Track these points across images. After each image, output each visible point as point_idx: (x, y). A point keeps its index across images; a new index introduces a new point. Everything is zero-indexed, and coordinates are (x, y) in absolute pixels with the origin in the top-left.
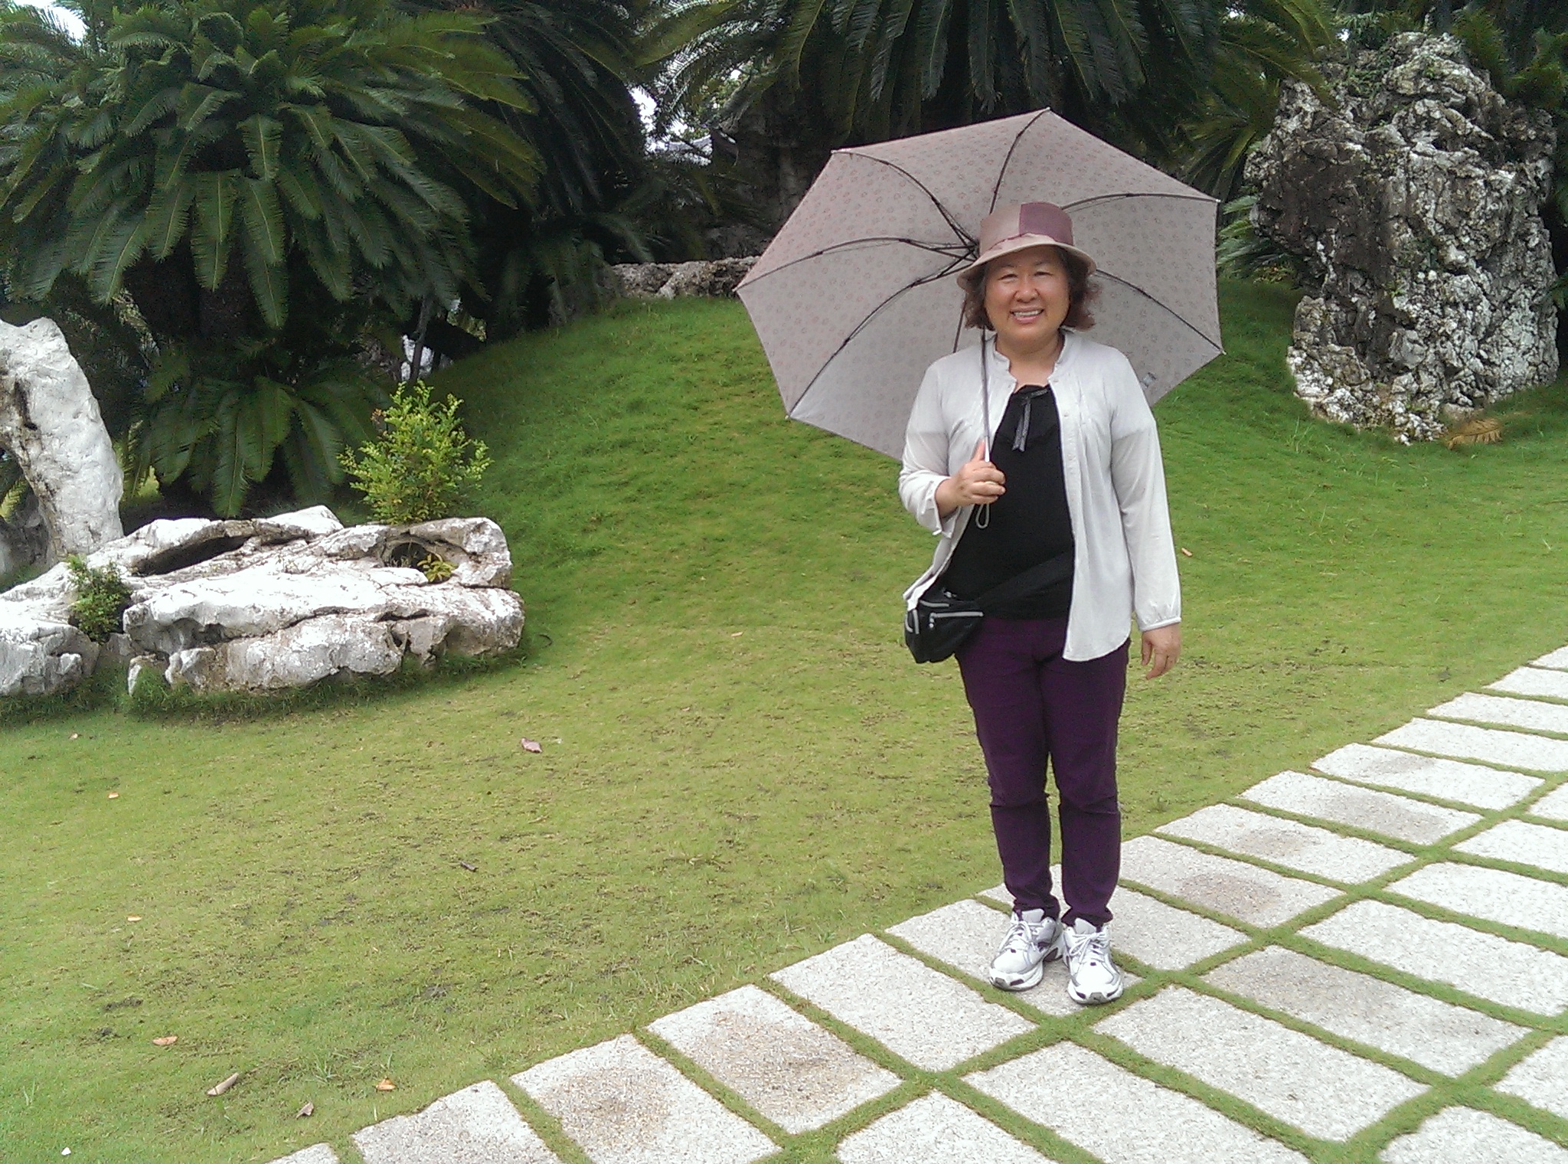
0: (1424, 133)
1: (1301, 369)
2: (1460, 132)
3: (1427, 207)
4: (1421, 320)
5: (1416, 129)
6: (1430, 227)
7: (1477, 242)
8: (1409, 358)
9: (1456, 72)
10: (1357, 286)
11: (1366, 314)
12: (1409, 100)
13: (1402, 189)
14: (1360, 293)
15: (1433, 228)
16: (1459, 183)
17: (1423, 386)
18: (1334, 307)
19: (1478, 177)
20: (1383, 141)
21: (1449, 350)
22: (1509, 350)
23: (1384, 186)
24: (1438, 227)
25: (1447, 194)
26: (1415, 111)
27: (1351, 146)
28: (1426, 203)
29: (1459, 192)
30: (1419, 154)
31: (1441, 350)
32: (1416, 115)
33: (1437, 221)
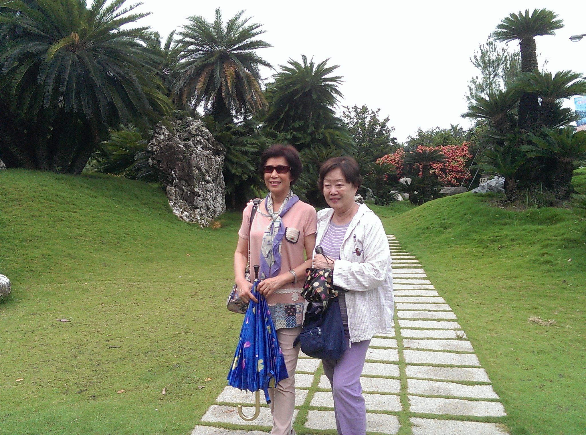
0: (199, 145)
1: (173, 206)
2: (208, 146)
3: (202, 165)
4: (202, 195)
5: (197, 144)
6: (203, 170)
7: (213, 175)
8: (199, 205)
9: (206, 130)
10: (184, 184)
11: (187, 192)
12: (194, 136)
13: (195, 159)
14: (184, 186)
15: (204, 171)
16: (209, 159)
17: (202, 212)
18: (177, 189)
19: (213, 158)
20: (189, 145)
21: (208, 203)
22: (218, 204)
23: (191, 158)
24: (205, 170)
25: (206, 162)
26: (196, 139)
27: (180, 145)
28: (201, 163)
29: (209, 162)
30: (199, 150)
31: (207, 203)
32: (197, 140)
33: (204, 169)
